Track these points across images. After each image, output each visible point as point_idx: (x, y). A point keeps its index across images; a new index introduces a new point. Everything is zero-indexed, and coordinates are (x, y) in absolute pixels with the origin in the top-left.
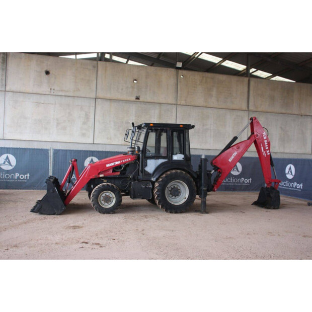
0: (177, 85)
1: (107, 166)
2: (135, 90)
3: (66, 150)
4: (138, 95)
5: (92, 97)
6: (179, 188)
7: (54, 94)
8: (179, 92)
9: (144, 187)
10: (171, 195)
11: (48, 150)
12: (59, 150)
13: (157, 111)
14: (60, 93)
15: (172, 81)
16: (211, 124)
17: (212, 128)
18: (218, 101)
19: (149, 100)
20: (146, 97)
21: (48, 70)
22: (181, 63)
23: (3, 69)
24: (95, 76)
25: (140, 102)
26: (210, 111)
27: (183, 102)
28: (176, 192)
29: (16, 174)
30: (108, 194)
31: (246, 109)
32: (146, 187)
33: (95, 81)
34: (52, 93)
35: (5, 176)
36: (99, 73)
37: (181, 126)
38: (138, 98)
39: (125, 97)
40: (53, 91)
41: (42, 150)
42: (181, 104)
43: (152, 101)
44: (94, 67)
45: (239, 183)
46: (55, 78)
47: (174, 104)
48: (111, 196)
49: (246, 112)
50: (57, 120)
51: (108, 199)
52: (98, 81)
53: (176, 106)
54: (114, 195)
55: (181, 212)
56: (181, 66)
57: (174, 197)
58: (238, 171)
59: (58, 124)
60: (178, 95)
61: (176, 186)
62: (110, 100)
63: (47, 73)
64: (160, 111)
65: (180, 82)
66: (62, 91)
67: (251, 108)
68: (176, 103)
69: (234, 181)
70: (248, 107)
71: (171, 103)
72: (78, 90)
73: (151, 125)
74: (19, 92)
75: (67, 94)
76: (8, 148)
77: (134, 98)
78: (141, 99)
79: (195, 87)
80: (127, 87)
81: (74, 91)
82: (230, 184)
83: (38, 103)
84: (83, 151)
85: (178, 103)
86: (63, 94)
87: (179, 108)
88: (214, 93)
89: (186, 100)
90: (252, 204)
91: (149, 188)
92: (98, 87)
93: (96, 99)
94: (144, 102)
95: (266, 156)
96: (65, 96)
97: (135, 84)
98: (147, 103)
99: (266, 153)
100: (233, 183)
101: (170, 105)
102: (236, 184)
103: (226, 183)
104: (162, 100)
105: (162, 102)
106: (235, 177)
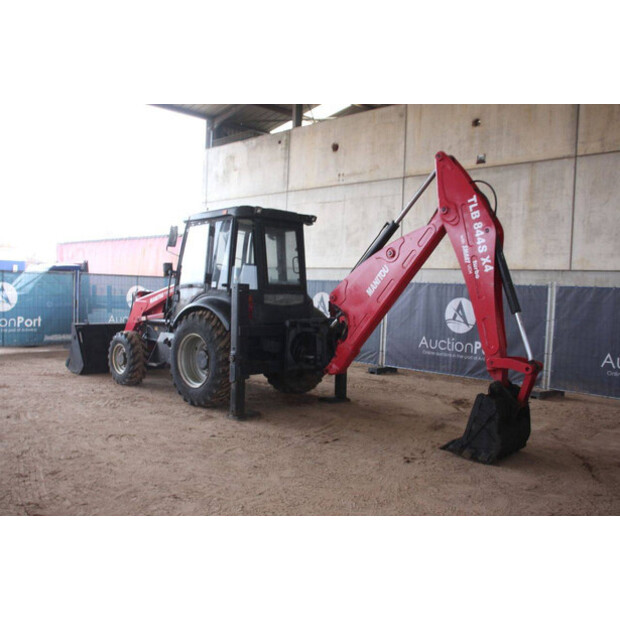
2: (476, 142)
4: (481, 156)
5: (398, 176)
7: (344, 182)
13: (525, 183)
14: (352, 180)
19: (506, 158)
21: (337, 142)
23: (285, 159)
24: (403, 133)
25: (488, 167)
27: (595, 147)
33: (403, 144)
34: (341, 182)
36: (409, 123)
38: (481, 161)
40: (342, 178)
42: (588, 152)
43: (515, 161)
44: (401, 116)
46: (345, 154)
47: (569, 157)
50: (347, 228)
52: (407, 142)
53: (573, 161)
59: (349, 236)
63: (335, 148)
64: (532, 181)
66: (353, 174)
68: (569, 152)
71: (561, 154)
72: (378, 167)
74: (303, 190)
75: (362, 179)
78: (489, 161)
81: (371, 171)
85: (580, 153)
86: (355, 181)
87: (582, 164)
89: (602, 139)
92: (409, 154)
93: (404, 178)
94: (496, 167)
95: (477, 277)
96: (358, 183)
97: (477, 128)
98: (502, 168)
99: (481, 268)
101: (556, 162)
104: (536, 153)
105: (537, 158)
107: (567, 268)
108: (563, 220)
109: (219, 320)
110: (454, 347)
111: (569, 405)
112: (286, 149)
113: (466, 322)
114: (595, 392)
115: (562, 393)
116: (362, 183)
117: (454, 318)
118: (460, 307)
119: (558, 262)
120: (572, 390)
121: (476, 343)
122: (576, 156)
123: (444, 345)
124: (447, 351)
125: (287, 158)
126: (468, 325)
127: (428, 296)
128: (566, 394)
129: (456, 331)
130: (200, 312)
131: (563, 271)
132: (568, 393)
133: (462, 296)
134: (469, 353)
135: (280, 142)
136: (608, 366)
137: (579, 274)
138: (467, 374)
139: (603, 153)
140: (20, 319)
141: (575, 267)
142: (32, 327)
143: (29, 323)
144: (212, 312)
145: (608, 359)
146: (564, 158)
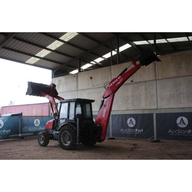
0: (155, 67)
8: (157, 71)
13: (144, 87)
14: (96, 87)
16: (183, 89)
17: (184, 92)
18: (187, 70)
19: (139, 81)
20: (137, 79)
21: (92, 76)
24: (110, 74)
25: (134, 83)
27: (160, 77)
36: (112, 72)
38: (132, 81)
40: (93, 86)
42: (159, 79)
43: (141, 81)
44: (109, 69)
45: (187, 134)
46: (94, 80)
47: (154, 80)
60: (156, 73)
63: (91, 78)
64: (146, 86)
66: (97, 85)
68: (155, 79)
71: (152, 79)
74: (82, 90)
75: (100, 86)
78: (134, 81)
79: (167, 65)
82: (178, 135)
85: (157, 79)
86: (98, 87)
87: (158, 82)
88: (183, 65)
89: (162, 76)
94: (136, 83)
96: (98, 88)
98: (138, 83)
100: (180, 134)
101: (151, 81)
102: (184, 135)
103: (174, 134)
104: (146, 79)
105: (146, 80)
106: (182, 129)
107: (157, 108)
108: (154, 96)
109: (73, 128)
110: (130, 131)
111: (162, 143)
112: (77, 78)
113: (133, 124)
114: (168, 139)
116: (100, 87)
117: (130, 123)
118: (131, 120)
119: (155, 107)
120: (162, 139)
121: (136, 129)
122: (156, 80)
123: (127, 130)
124: (128, 132)
125: (77, 81)
126: (133, 125)
127: (122, 117)
128: (160, 141)
129: (131, 126)
130: (67, 126)
131: (156, 109)
133: (131, 117)
134: (134, 132)
135: (75, 77)
136: (170, 132)
137: (160, 110)
138: (135, 138)
139: (163, 79)
140: (4, 131)
141: (159, 108)
142: (8, 133)
143: (7, 131)
144: (71, 126)
145: (170, 131)
146: (153, 80)
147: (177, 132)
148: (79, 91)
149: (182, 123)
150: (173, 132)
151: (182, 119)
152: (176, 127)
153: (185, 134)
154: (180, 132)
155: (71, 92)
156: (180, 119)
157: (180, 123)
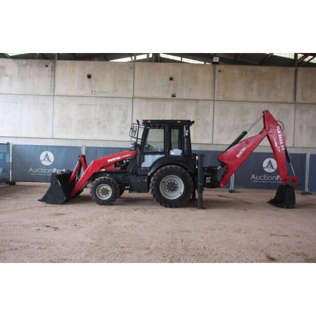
0: (214, 80)
1: (109, 161)
2: (171, 88)
3: (97, 148)
4: (174, 93)
5: (129, 97)
6: (176, 183)
7: (96, 95)
8: (216, 88)
9: (140, 181)
10: (168, 190)
11: (80, 148)
12: (91, 147)
13: (193, 108)
14: (101, 95)
15: (209, 77)
16: (251, 120)
18: (259, 94)
19: (185, 96)
20: (183, 94)
21: (90, 74)
22: (218, 58)
23: (52, 77)
24: (132, 76)
25: (176, 99)
26: (250, 105)
27: (221, 98)
28: (173, 187)
29: (54, 169)
30: (105, 187)
31: (293, 101)
32: (142, 181)
33: (133, 81)
34: (94, 95)
35: (45, 171)
36: (136, 73)
37: (179, 122)
38: (174, 96)
39: (161, 95)
40: (94, 93)
41: (75, 147)
42: (219, 99)
43: (189, 98)
44: (131, 68)
45: (274, 180)
46: (96, 81)
47: (212, 100)
48: (108, 189)
49: (292, 105)
50: (98, 119)
51: (105, 192)
52: (135, 81)
53: (213, 102)
54: (110, 189)
55: (177, 207)
56: (218, 61)
57: (171, 192)
58: (273, 168)
59: (99, 123)
60: (216, 90)
61: (173, 181)
62: (147, 99)
63: (89, 77)
65: (218, 77)
66: (102, 92)
67: (298, 100)
68: (211, 97)
69: (268, 178)
70: (295, 99)
72: (117, 91)
73: (149, 122)
75: (107, 95)
76: (47, 146)
77: (169, 96)
78: (177, 97)
79: (233, 81)
80: (163, 86)
81: (113, 92)
82: (264, 182)
83: (81, 105)
84: (112, 148)
85: (216, 99)
86: (103, 96)
87: (217, 104)
88: (255, 86)
89: (223, 95)
90: (268, 203)
91: (145, 182)
92: (136, 87)
93: (133, 98)
94: (180, 100)
95: (280, 151)
96: (105, 97)
97: (171, 81)
98: (183, 101)
99: (280, 148)
100: (266, 180)
101: (206, 101)
102: (271, 182)
103: (258, 180)
104: (198, 96)
105: (199, 99)
106: (269, 174)
107: (211, 143)
108: (209, 124)
112: (52, 71)
115: (234, 191)
116: (108, 97)
119: (208, 141)
120: (239, 188)
122: (214, 100)
125: (54, 76)
131: (209, 144)
132: (236, 190)
135: (47, 66)
136: (253, 179)
139: (224, 100)
141: (214, 143)
146: (209, 100)
147: (262, 178)
148: (57, 99)
149: (269, 166)
150: (258, 178)
151: (270, 162)
152: (261, 171)
153: (271, 180)
154: (266, 178)
155: (36, 97)
156: (268, 162)
157: (267, 167)
